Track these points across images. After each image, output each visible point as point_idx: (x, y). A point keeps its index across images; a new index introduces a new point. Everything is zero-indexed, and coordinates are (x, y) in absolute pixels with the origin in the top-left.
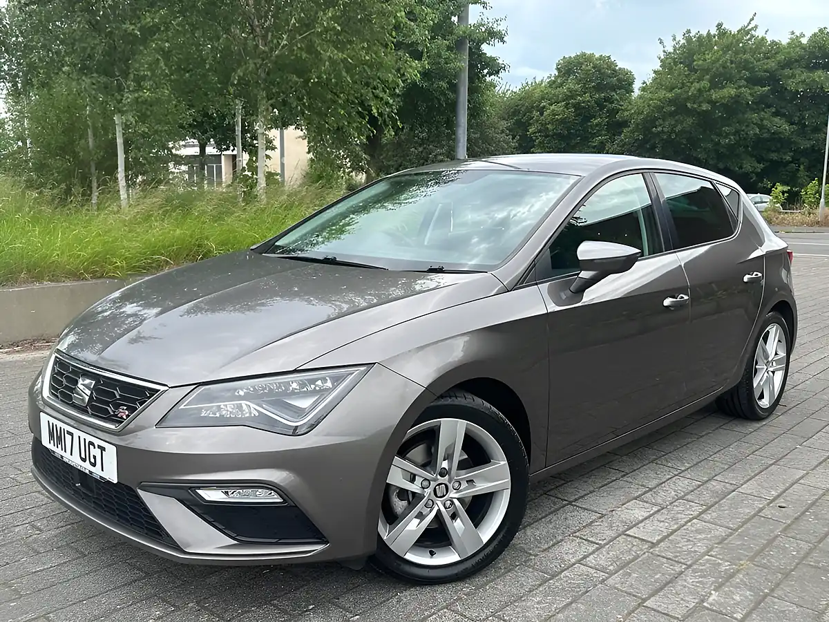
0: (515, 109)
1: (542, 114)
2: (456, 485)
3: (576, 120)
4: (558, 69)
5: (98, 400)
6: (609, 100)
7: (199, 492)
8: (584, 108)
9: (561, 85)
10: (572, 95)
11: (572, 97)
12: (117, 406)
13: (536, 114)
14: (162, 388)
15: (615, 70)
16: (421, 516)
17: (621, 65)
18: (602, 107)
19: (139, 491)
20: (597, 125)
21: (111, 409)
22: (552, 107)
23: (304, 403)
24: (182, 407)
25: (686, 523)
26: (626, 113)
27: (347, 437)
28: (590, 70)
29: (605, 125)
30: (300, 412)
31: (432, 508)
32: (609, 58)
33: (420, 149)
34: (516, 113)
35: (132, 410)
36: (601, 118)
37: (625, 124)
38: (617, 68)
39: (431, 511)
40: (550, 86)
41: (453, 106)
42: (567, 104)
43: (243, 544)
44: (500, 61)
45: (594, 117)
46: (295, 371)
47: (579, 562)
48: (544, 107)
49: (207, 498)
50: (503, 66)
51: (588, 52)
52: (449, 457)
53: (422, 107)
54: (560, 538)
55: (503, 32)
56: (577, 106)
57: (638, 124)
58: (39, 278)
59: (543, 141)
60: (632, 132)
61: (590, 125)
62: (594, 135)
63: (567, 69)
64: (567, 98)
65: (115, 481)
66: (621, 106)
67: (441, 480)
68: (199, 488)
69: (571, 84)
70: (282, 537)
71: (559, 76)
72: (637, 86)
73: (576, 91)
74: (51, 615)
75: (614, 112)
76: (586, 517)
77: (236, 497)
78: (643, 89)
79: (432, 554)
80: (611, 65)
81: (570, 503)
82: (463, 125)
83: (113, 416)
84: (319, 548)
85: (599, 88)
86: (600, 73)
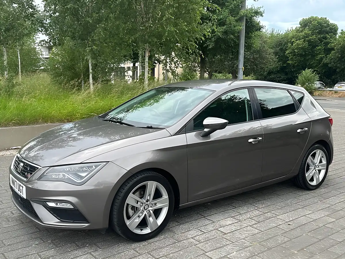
0: (280, 43)
1: (292, 45)
2: (151, 205)
3: (309, 47)
4: (300, 24)
5: (24, 171)
6: (325, 38)
7: (47, 203)
8: (313, 42)
9: (302, 32)
10: (307, 36)
11: (307, 37)
12: (28, 173)
13: (290, 45)
14: (40, 167)
15: (328, 24)
16: (139, 216)
17: (331, 22)
18: (321, 41)
19: (31, 202)
20: (319, 50)
21: (26, 174)
22: (297, 42)
23: (83, 175)
24: (45, 174)
25: (244, 227)
26: (333, 44)
27: (98, 187)
28: (316, 24)
29: (323, 50)
30: (82, 177)
31: (143, 213)
32: (326, 18)
33: (230, 63)
34: (280, 44)
35: (31, 174)
36: (321, 46)
37: (333, 49)
38: (329, 23)
39: (142, 215)
40: (297, 32)
41: (237, 45)
42: (304, 40)
43: (62, 222)
44: (261, 24)
45: (318, 46)
46: (81, 163)
47: (192, 238)
48: (293, 42)
49: (50, 205)
50: (262, 26)
51: (315, 16)
52: (150, 195)
53: (223, 46)
54: (192, 229)
55: (262, 12)
56: (309, 41)
57: (338, 49)
58: (46, 122)
59: (293, 57)
60: (336, 53)
61: (316, 50)
62: (318, 54)
63: (305, 24)
64: (304, 37)
65: (25, 198)
66: (331, 40)
67: (147, 203)
68: (48, 202)
69: (307, 31)
70: (74, 221)
71: (301, 28)
72: (339, 31)
73: (309, 34)
74: (4, 241)
75: (327, 44)
76: (207, 222)
77: (59, 205)
78: (341, 33)
79: (142, 230)
80: (326, 22)
81: (204, 217)
82: (242, 54)
83: (26, 176)
84: (87, 225)
85: (320, 33)
86: (321, 26)
